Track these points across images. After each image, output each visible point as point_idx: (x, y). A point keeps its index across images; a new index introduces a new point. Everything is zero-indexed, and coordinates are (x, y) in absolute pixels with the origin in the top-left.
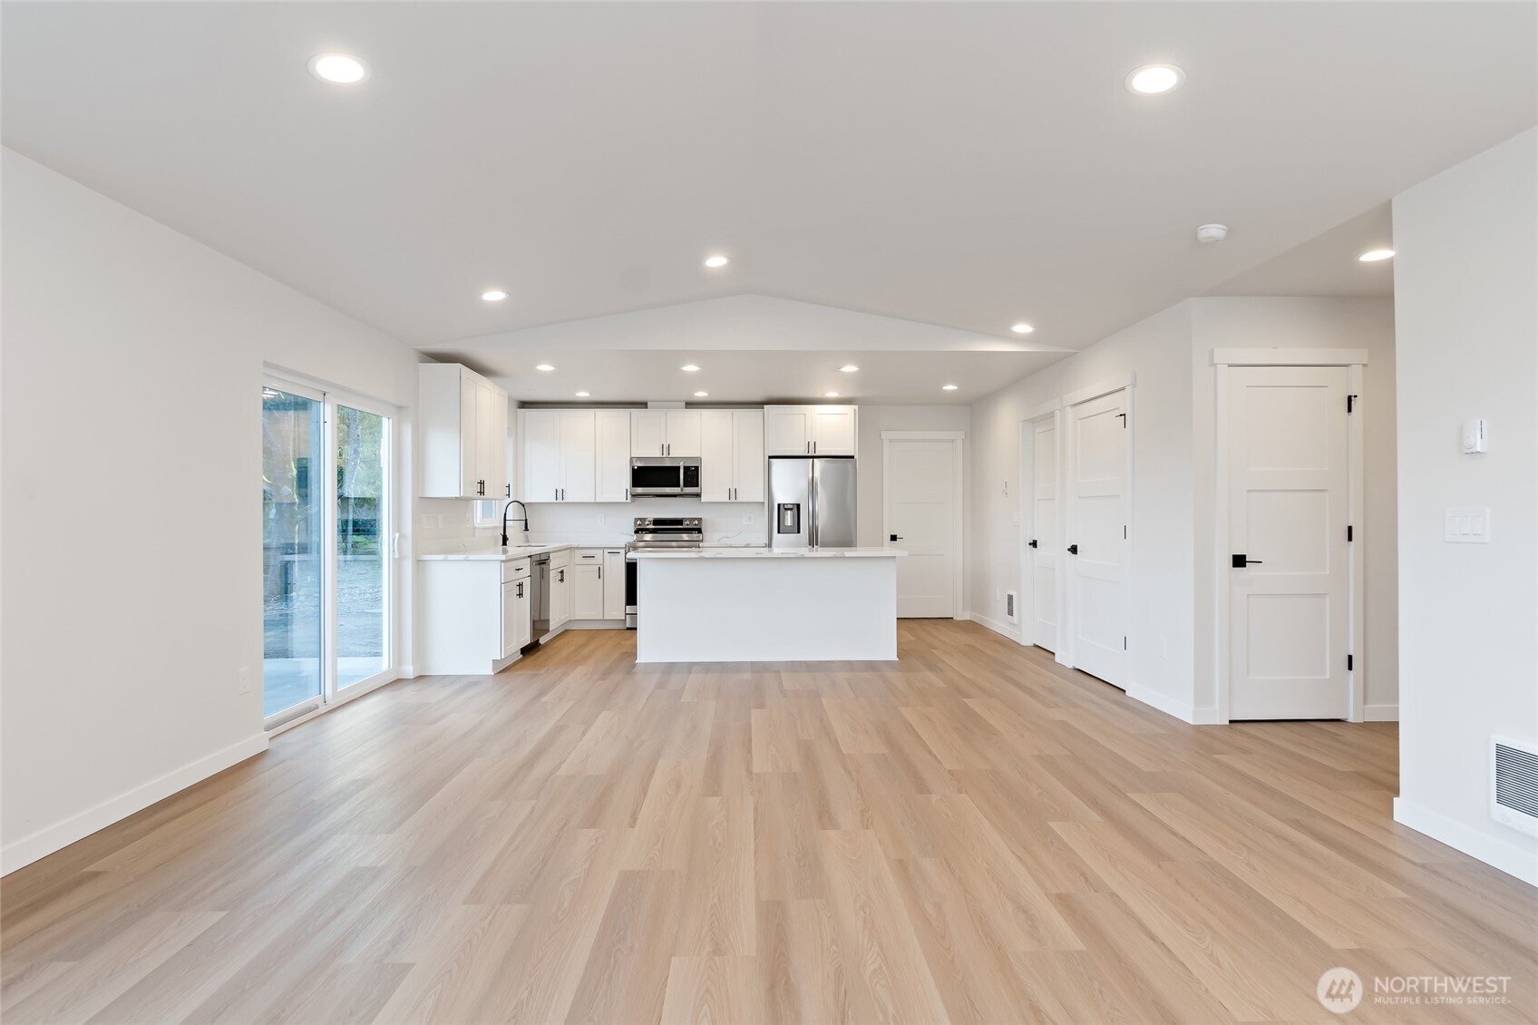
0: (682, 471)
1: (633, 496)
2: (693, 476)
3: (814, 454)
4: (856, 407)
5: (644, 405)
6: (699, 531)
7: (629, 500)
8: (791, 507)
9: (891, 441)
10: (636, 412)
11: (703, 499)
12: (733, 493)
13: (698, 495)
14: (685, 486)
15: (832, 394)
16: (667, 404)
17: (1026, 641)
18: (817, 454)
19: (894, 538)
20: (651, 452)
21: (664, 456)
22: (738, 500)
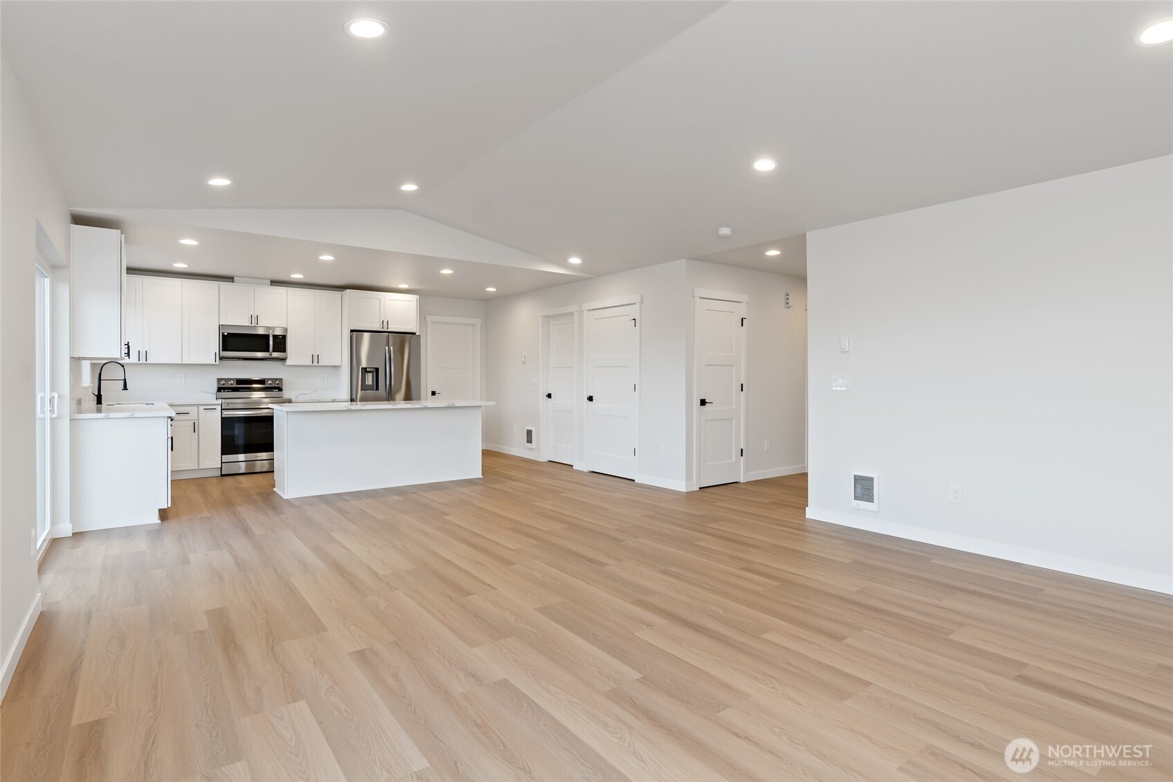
0: (271, 338)
1: (221, 359)
2: (281, 343)
3: (386, 330)
4: (418, 297)
5: (230, 279)
6: (280, 390)
7: (217, 363)
8: (371, 370)
9: (432, 322)
10: (224, 285)
11: (288, 362)
12: (316, 358)
13: (284, 360)
14: (274, 351)
15: (404, 286)
16: (254, 280)
17: (544, 458)
18: (389, 330)
19: (434, 393)
20: (239, 321)
21: (253, 325)
22: (320, 364)
